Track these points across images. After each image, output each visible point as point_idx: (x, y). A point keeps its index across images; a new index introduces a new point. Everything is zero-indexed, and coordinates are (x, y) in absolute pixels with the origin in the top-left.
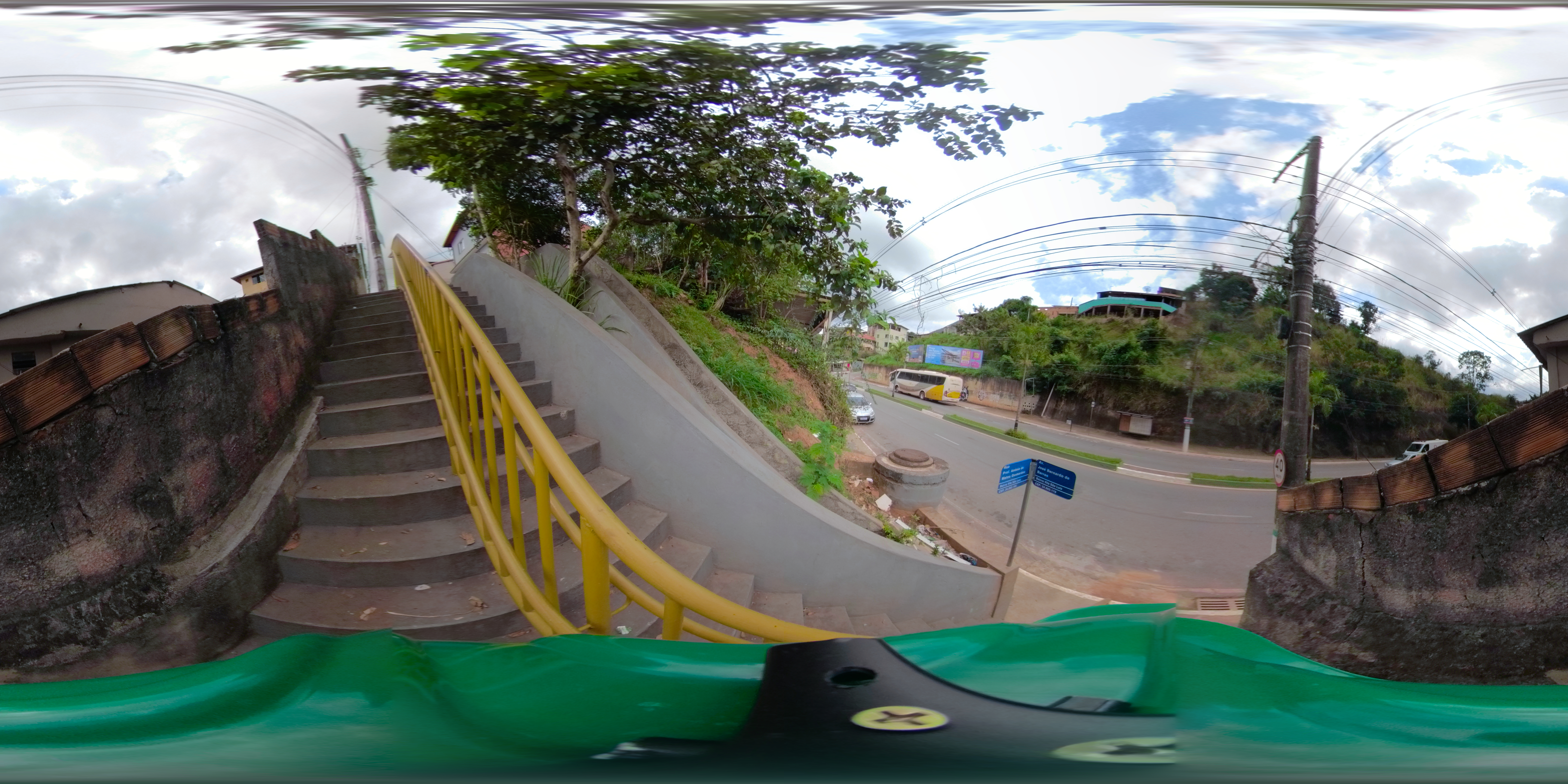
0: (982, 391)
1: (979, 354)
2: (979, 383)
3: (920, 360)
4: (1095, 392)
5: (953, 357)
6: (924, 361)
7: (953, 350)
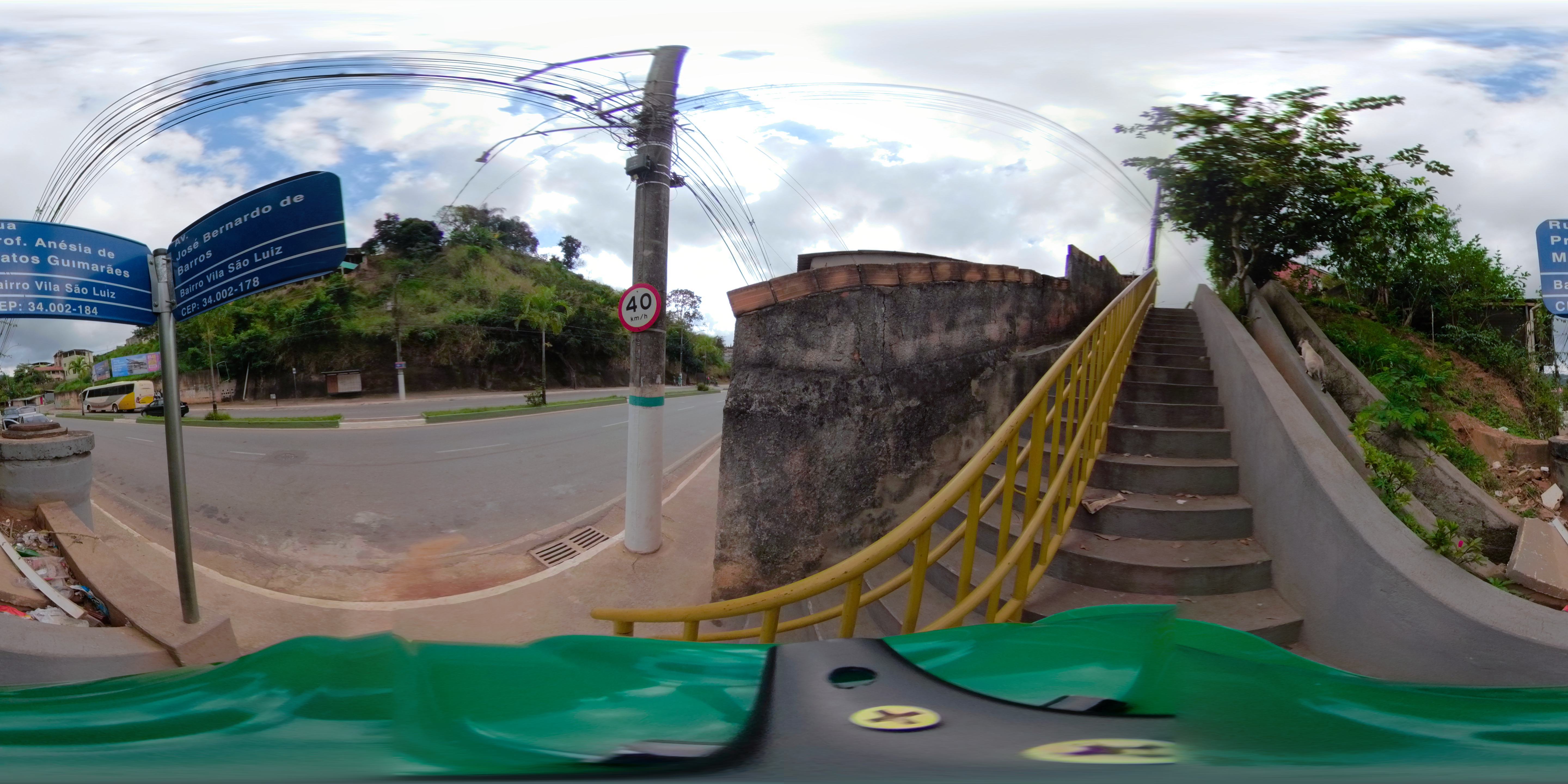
3: (107, 376)
4: (293, 361)
5: (140, 364)
6: (111, 375)
7: (138, 358)
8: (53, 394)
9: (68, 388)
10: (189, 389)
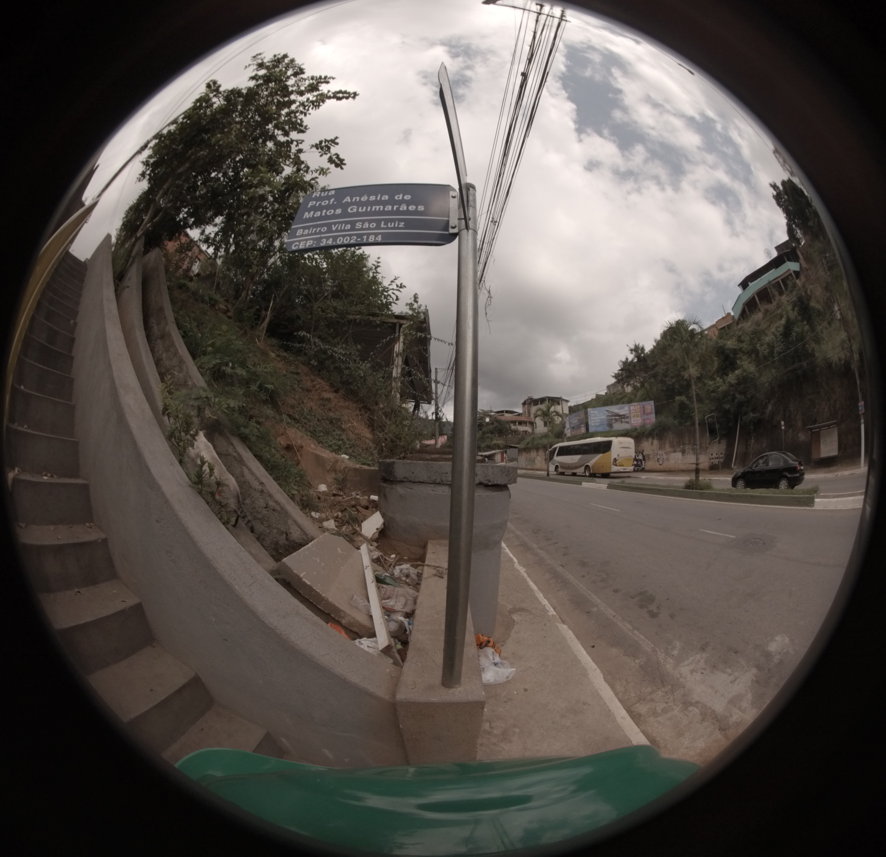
0: (660, 452)
1: (650, 406)
2: (656, 442)
3: (583, 430)
5: (621, 417)
6: (587, 429)
7: (620, 409)
8: (517, 450)
9: (536, 443)
10: (675, 451)
